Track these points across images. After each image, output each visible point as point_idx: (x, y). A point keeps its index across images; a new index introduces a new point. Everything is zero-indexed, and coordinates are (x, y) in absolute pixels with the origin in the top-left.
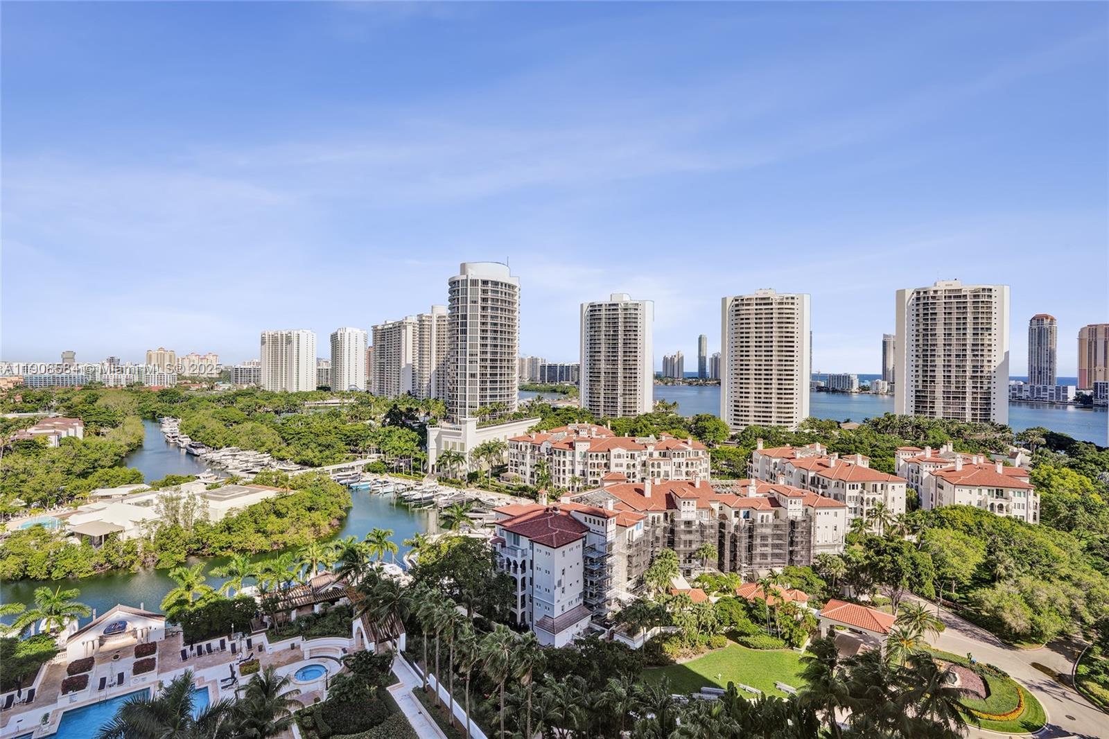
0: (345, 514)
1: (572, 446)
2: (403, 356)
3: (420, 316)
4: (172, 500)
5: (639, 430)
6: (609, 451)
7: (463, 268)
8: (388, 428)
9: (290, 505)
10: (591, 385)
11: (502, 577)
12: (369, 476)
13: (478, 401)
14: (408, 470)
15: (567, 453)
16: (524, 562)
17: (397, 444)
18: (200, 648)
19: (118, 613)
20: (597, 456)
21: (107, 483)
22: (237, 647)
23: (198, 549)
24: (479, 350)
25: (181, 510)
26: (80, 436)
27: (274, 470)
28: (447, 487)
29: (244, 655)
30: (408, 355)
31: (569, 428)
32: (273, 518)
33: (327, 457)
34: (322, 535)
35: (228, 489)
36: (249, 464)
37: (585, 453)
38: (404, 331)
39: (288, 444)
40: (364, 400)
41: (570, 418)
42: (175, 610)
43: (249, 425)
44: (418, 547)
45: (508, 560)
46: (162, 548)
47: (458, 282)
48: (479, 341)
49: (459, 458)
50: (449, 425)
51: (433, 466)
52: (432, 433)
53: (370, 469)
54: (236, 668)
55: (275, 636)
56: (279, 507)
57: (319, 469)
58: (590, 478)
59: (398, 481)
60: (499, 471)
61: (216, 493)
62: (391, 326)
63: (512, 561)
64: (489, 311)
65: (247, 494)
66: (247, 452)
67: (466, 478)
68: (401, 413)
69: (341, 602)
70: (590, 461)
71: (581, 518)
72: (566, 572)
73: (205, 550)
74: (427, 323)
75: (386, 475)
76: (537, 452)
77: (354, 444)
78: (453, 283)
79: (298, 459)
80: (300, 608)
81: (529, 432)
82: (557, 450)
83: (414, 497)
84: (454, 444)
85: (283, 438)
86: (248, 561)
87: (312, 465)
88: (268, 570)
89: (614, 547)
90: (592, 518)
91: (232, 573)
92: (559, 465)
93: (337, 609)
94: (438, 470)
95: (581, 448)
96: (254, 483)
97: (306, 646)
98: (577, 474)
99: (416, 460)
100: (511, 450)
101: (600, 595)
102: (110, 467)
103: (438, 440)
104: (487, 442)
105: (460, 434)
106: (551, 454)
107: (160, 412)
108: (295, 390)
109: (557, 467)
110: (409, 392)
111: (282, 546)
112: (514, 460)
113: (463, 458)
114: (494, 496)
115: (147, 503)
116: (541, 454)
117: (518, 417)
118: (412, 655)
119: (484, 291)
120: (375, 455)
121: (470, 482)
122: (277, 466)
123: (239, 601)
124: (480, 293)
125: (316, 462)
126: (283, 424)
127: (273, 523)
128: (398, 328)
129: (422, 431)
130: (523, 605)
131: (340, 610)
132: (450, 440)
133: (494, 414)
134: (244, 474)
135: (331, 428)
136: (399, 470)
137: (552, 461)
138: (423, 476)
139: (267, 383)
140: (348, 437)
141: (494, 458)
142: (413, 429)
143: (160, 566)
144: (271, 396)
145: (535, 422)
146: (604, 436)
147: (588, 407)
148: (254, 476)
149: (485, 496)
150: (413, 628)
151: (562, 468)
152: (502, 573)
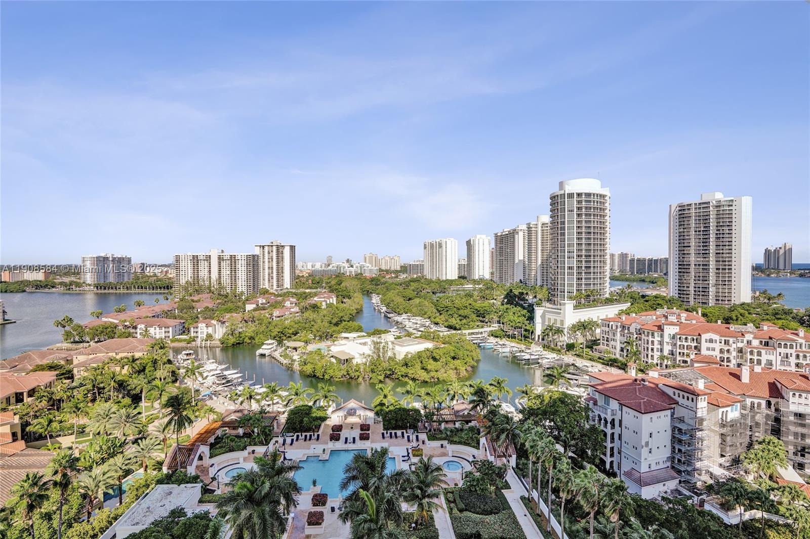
0: (476, 364)
1: (660, 328)
2: (516, 254)
3: (529, 224)
4: (377, 343)
5: (735, 318)
6: (699, 335)
7: (561, 185)
8: (506, 306)
9: (442, 355)
10: (680, 276)
11: (593, 429)
12: (492, 340)
13: (575, 288)
14: (520, 337)
15: (656, 334)
16: (613, 420)
17: (512, 318)
18: (391, 433)
19: (352, 404)
20: (686, 339)
21: (348, 330)
22: (411, 437)
23: (390, 375)
24: (575, 248)
25: (381, 350)
26: (335, 303)
27: (432, 330)
28: (550, 353)
29: (415, 444)
30: (520, 253)
31: (658, 313)
32: (431, 361)
33: (465, 324)
34: (461, 376)
35: (406, 340)
36: (418, 326)
37: (674, 335)
38: (516, 236)
39: (441, 314)
40: (489, 286)
41: (658, 304)
42: (378, 408)
43: (417, 301)
44: (527, 394)
45: (599, 416)
46: (373, 371)
47: (558, 196)
48: (575, 241)
49: (559, 331)
50: (551, 306)
51: (539, 336)
52: (539, 312)
53: (494, 335)
54: (410, 451)
55: (432, 438)
56: (435, 355)
57: (459, 332)
58: (679, 358)
59: (513, 344)
60: (592, 344)
61: (399, 342)
62: (507, 233)
63: (602, 417)
64: (584, 217)
65: (417, 344)
66: (417, 318)
67: (565, 347)
68: (515, 296)
69: (472, 424)
70: (679, 343)
71: (670, 392)
72: (653, 435)
73: (394, 376)
74: (533, 229)
75: (504, 339)
76: (626, 331)
77: (482, 316)
78: (553, 198)
79: (446, 324)
80: (447, 422)
81: (620, 314)
82: (646, 331)
83: (524, 358)
84: (556, 320)
85: (437, 310)
86: (417, 386)
87: (455, 329)
88: (428, 394)
89: (705, 423)
90: (681, 393)
91: (408, 392)
92: (648, 343)
93: (469, 427)
94: (543, 339)
95: (670, 330)
96: (421, 337)
97: (451, 448)
98: (666, 353)
99: (526, 330)
100: (604, 328)
101: (689, 463)
102: (348, 321)
103: (543, 317)
104: (583, 320)
105: (560, 313)
106: (640, 334)
107: (370, 291)
108: (444, 279)
109: (646, 346)
110: (521, 280)
111: (436, 380)
112: (606, 336)
113: (562, 331)
114: (588, 363)
115: (365, 344)
116: (630, 333)
117: (609, 301)
118: (521, 471)
119: (579, 202)
120: (496, 325)
121: (568, 351)
122: (434, 328)
123: (412, 410)
124: (575, 203)
125: (458, 327)
126: (437, 301)
127: (431, 365)
128: (513, 233)
129: (531, 310)
130: (612, 455)
131: (472, 429)
132: (553, 317)
133: (588, 299)
134: (414, 331)
135: (467, 304)
136: (513, 337)
137: (640, 340)
138: (531, 343)
139: (428, 274)
140: (479, 311)
141: (588, 334)
142: (524, 308)
143: (372, 381)
144: (430, 282)
145: (625, 306)
146: (694, 322)
147: (677, 295)
148: (420, 333)
149: (580, 363)
150: (522, 453)
151: (650, 347)
152: (594, 425)
